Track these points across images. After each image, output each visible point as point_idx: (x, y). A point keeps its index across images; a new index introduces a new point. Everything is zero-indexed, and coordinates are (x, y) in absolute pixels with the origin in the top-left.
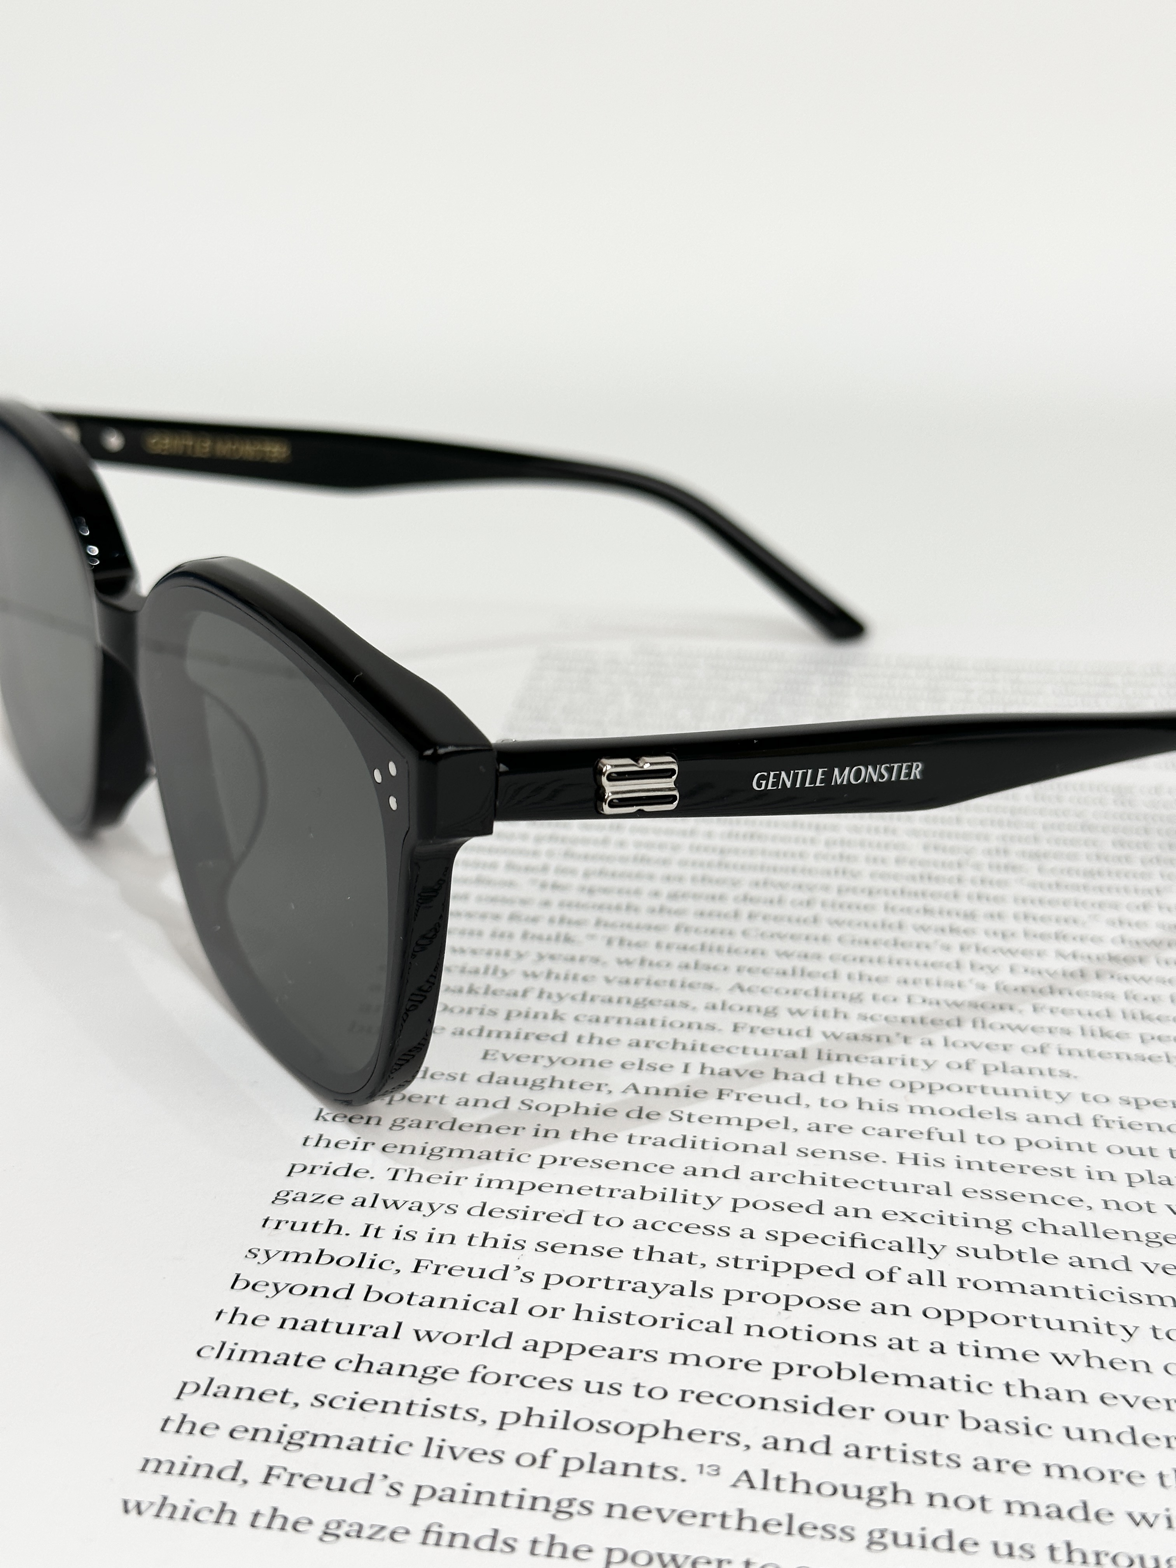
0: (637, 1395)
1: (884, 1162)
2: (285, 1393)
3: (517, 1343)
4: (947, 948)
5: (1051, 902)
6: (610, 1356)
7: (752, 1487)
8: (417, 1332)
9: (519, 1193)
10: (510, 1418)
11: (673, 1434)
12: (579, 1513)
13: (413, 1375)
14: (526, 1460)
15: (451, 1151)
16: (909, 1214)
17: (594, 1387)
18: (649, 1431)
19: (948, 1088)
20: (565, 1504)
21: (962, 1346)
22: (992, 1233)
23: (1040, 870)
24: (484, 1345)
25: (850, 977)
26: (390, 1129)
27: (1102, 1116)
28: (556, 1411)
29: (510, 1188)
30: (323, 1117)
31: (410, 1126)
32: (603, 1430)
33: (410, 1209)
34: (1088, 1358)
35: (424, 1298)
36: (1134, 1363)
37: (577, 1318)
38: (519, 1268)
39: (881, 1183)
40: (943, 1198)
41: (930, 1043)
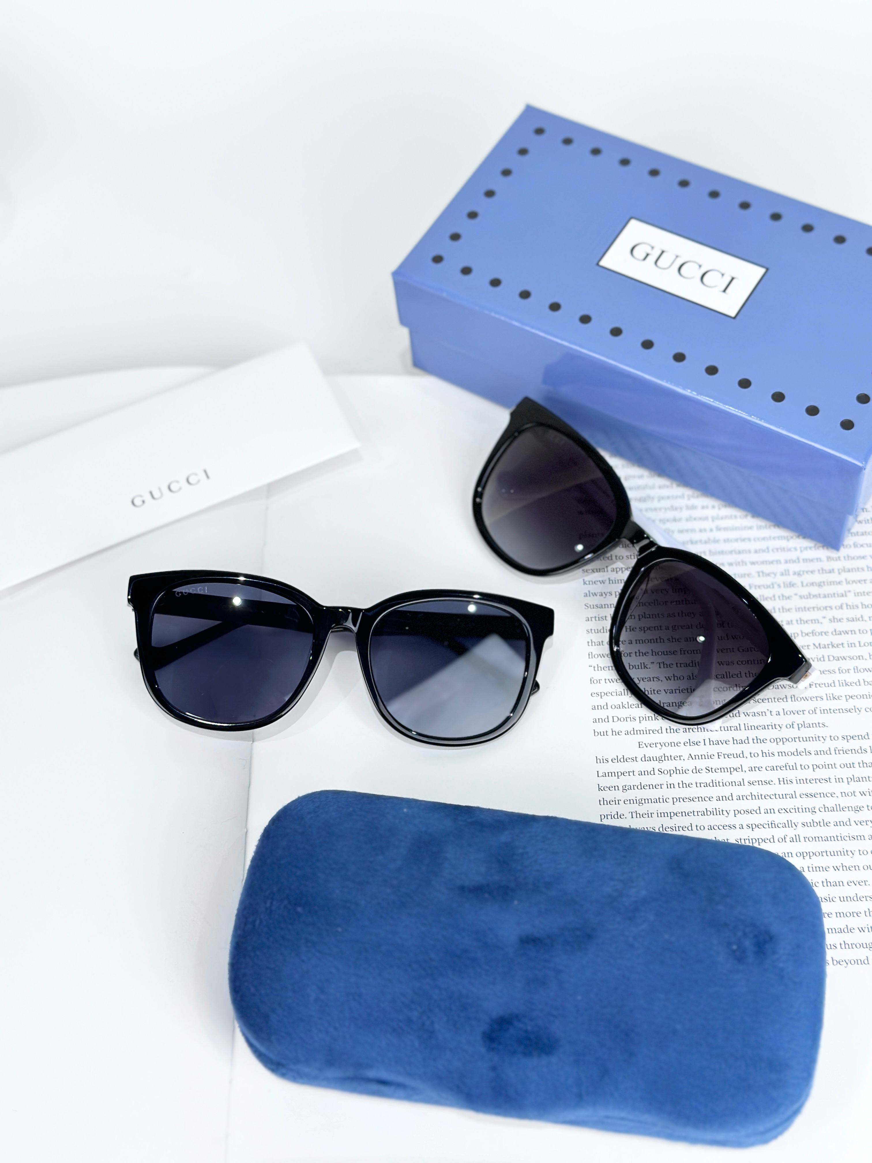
1: (775, 784)
9: (671, 819)
15: (645, 800)
16: (786, 809)
19: (788, 740)
21: (808, 867)
22: (810, 813)
26: (623, 791)
27: (837, 748)
29: (668, 816)
30: (600, 788)
31: (628, 789)
34: (843, 867)
36: (855, 866)
39: (775, 795)
40: (795, 799)
41: (778, 714)
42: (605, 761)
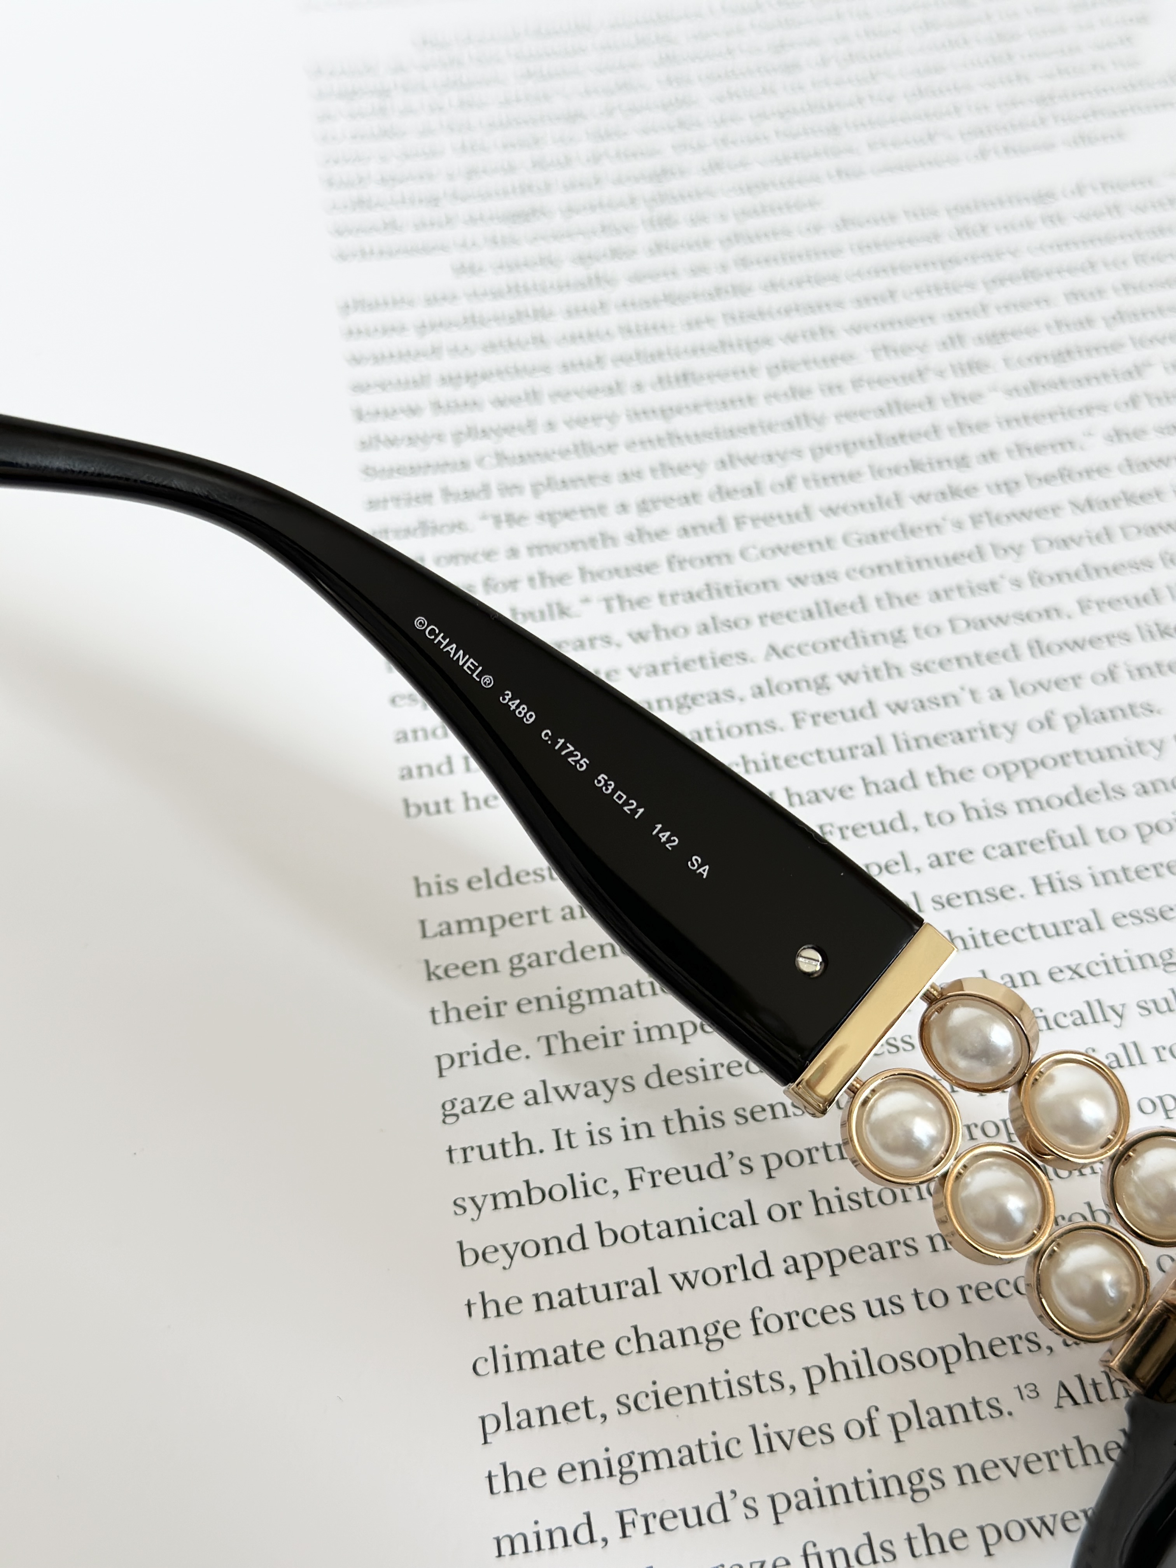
0: (921, 1308)
1: (1022, 896)
2: (586, 1403)
3: (777, 1267)
4: (959, 525)
5: (1037, 418)
6: (873, 1259)
7: (1076, 1403)
8: (673, 1277)
9: (685, 1042)
10: (816, 1376)
11: (975, 1351)
12: (934, 1488)
13: (697, 1342)
14: (855, 1431)
15: (590, 993)
16: (1074, 967)
17: (877, 1310)
18: (952, 1356)
19: (1043, 764)
20: (915, 1479)
22: (1159, 972)
23: (1006, 361)
24: (746, 1278)
25: (878, 600)
26: (509, 975)
28: (854, 1352)
29: (673, 1036)
30: (434, 974)
31: (530, 965)
32: (908, 1367)
33: (587, 1095)
35: (658, 1226)
37: (819, 1213)
38: (731, 1153)
39: (1030, 928)
40: (1097, 934)
41: (999, 694)
42: (444, 888)
